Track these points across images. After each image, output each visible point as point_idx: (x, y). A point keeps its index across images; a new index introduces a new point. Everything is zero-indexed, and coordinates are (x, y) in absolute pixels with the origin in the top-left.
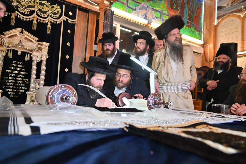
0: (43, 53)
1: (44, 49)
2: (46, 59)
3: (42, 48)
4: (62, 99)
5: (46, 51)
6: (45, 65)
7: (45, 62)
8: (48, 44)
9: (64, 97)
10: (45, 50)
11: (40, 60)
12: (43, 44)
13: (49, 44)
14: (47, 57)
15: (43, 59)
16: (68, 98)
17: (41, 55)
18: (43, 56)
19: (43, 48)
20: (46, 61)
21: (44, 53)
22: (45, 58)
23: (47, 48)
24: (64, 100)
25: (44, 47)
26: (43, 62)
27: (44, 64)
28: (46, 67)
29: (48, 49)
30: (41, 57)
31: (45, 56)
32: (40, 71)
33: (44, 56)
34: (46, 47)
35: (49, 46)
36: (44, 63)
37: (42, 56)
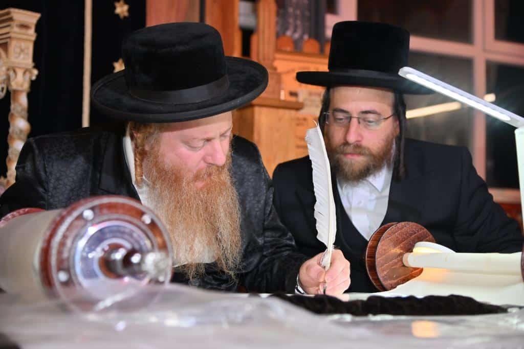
0: (17, 58)
1: (19, 39)
2: (26, 86)
3: (10, 38)
4: (107, 266)
5: (28, 48)
6: (25, 114)
7: (23, 100)
8: (31, 18)
9: (119, 256)
10: (23, 45)
11: (5, 91)
12: (11, 19)
13: (38, 16)
14: (34, 78)
15: (14, 86)
16: (135, 259)
17: (4, 69)
18: (15, 71)
19: (12, 35)
20: (30, 96)
21: (17, 61)
22: (22, 82)
23: (32, 34)
24: (120, 269)
25: (16, 29)
26: (15, 100)
27: (22, 110)
28: (30, 120)
29: (33, 38)
30: (8, 79)
31: (25, 73)
32: (6, 139)
33: (20, 73)
34: (23, 31)
35: (39, 27)
36: (21, 105)
37: (11, 73)
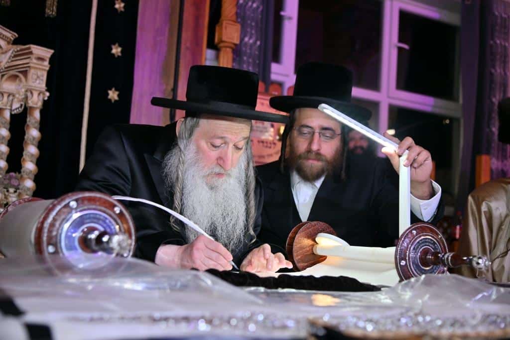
0: (33, 82)
1: (36, 68)
2: (40, 104)
3: (29, 67)
5: (43, 76)
6: (37, 125)
7: (37, 115)
8: (47, 53)
9: (93, 236)
10: (40, 73)
11: (23, 107)
12: (31, 53)
13: (52, 51)
14: (46, 98)
15: (30, 104)
16: (105, 239)
17: (23, 90)
18: (32, 93)
19: (31, 65)
20: (42, 112)
21: (33, 85)
22: (36, 101)
23: (46, 65)
24: (94, 245)
25: (35, 61)
27: (36, 122)
28: (41, 130)
29: (47, 69)
30: (26, 98)
31: (39, 94)
32: (22, 143)
33: (35, 94)
34: (40, 62)
35: (52, 60)
36: (35, 118)
37: (29, 94)
